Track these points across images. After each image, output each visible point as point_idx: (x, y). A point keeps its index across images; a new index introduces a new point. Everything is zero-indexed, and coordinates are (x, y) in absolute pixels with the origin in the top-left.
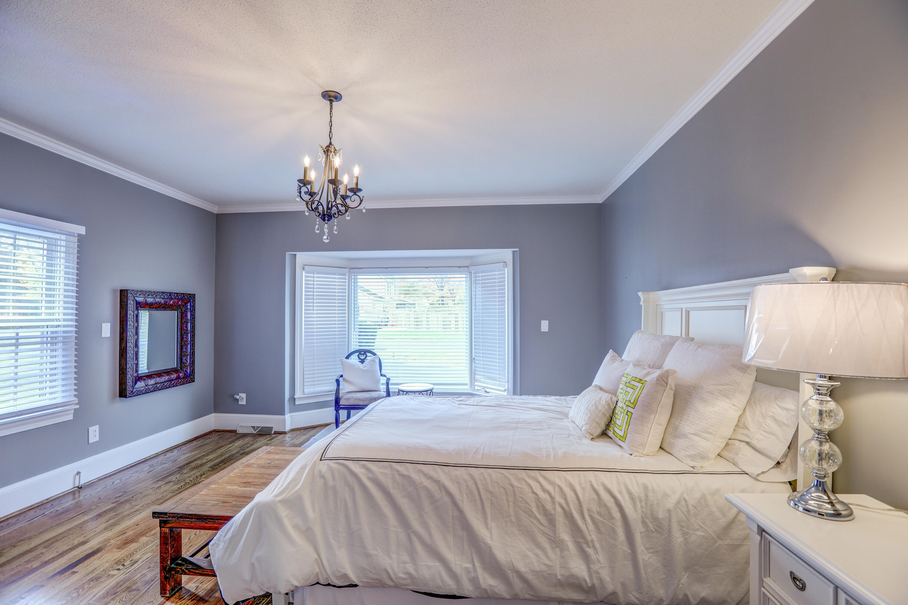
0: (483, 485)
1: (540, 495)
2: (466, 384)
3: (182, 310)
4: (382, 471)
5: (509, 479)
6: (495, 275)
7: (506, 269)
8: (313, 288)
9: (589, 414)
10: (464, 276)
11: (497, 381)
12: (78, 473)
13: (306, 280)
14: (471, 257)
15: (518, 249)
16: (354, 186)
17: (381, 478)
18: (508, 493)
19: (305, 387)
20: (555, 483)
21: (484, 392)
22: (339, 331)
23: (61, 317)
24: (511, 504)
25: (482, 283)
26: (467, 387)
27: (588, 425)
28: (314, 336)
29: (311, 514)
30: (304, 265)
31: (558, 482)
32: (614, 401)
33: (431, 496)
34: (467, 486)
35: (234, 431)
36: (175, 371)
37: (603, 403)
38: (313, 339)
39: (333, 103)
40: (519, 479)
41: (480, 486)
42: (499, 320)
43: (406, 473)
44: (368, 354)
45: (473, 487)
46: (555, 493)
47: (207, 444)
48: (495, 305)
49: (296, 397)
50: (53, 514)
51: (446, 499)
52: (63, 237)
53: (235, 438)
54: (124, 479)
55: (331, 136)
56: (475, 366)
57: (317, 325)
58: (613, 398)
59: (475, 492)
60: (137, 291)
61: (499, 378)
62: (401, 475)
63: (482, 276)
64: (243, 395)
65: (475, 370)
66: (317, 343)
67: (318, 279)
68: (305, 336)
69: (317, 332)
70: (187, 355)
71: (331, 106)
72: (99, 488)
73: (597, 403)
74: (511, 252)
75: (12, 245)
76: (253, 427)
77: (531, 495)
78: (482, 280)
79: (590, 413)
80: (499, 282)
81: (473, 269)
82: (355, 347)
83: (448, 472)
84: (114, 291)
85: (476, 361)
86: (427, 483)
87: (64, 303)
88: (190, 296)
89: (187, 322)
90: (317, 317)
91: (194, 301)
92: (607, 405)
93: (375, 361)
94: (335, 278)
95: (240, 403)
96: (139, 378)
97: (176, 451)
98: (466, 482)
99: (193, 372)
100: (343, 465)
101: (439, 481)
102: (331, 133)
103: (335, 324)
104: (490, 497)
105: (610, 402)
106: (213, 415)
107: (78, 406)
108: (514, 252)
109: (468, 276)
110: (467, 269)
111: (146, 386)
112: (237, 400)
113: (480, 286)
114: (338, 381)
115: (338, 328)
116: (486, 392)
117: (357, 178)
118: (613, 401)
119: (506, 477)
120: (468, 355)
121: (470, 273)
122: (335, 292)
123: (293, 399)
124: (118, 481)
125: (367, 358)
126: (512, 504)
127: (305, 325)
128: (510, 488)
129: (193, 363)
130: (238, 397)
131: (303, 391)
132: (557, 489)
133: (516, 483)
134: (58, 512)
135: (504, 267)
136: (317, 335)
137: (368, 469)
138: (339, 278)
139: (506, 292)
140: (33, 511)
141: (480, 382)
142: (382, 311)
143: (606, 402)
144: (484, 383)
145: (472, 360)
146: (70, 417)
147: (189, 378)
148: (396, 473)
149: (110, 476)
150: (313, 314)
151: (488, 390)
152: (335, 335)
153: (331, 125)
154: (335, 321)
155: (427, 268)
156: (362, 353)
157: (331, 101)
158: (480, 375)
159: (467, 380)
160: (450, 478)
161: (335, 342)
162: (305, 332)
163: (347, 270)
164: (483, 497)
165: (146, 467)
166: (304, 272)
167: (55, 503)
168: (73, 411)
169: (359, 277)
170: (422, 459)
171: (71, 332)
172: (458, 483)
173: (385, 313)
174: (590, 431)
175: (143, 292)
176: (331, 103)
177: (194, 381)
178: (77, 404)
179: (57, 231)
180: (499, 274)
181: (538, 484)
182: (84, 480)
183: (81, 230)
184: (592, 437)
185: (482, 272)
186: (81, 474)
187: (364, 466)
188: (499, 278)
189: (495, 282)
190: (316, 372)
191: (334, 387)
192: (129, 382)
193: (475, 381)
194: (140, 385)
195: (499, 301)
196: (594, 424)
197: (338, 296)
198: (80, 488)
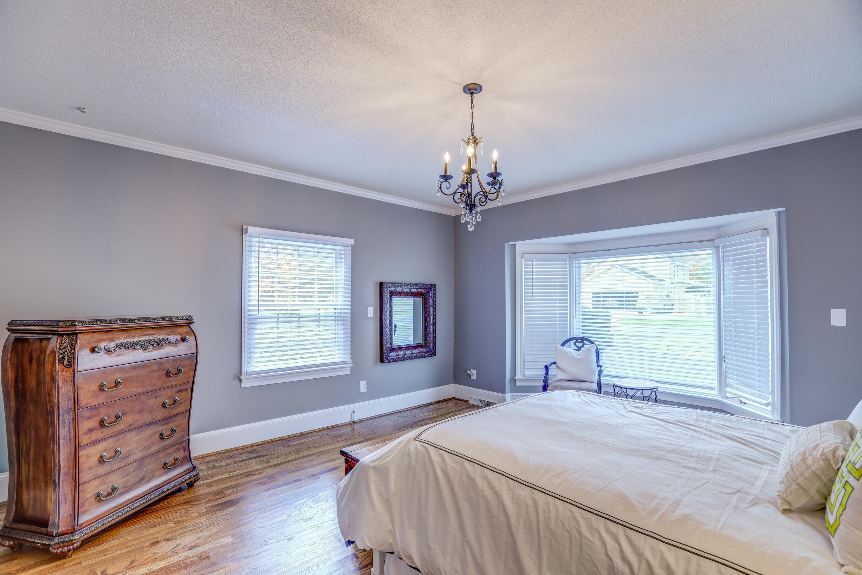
0: (545, 518)
1: (616, 562)
2: (713, 389)
3: (425, 297)
4: (454, 465)
5: (578, 523)
6: (752, 247)
7: (768, 238)
8: (533, 275)
9: (789, 468)
10: (710, 252)
11: (755, 389)
12: (353, 412)
13: (525, 268)
14: (717, 228)
15: (783, 209)
16: (493, 171)
17: (451, 472)
18: (573, 542)
19: (525, 370)
20: (642, 555)
21: (739, 402)
22: (559, 317)
23: (343, 303)
24: (574, 557)
25: (733, 260)
26: (715, 392)
27: (783, 486)
28: (534, 321)
29: (392, 487)
30: (523, 254)
31: (648, 555)
32: (839, 457)
33: (489, 510)
34: (527, 513)
35: (467, 401)
36: (421, 346)
37: (816, 455)
38: (534, 325)
39: (474, 95)
40: (592, 529)
41: (541, 518)
42: (758, 308)
43: (472, 475)
44: (585, 342)
45: (533, 516)
46: (639, 571)
47: (442, 408)
48: (753, 288)
49: (516, 378)
50: (333, 436)
51: (503, 518)
52: (343, 248)
53: (466, 407)
54: (379, 422)
55: (473, 128)
56: (726, 366)
57: (537, 310)
58: (839, 450)
59: (534, 523)
60: (390, 283)
61: (759, 386)
62: (468, 476)
63: (733, 251)
64: (474, 371)
65: (726, 371)
66: (537, 328)
67: (537, 266)
68: (526, 321)
69: (537, 318)
70: (430, 334)
71: (472, 99)
72: (363, 425)
73: (807, 453)
74: (774, 213)
75: (317, 256)
76: (481, 400)
77: (603, 557)
78: (733, 255)
79: (791, 465)
80: (757, 257)
81: (719, 242)
82: (576, 334)
83: (512, 487)
84: (376, 283)
85: (727, 361)
86: (488, 492)
87: (344, 293)
88: (431, 286)
89: (429, 307)
90: (537, 303)
91: (435, 290)
92: (823, 460)
93: (591, 350)
94: (555, 264)
95: (472, 378)
96: (392, 350)
97: (419, 409)
98: (527, 506)
99: (434, 348)
100: (426, 449)
101: (500, 495)
102: (473, 125)
103: (556, 310)
104: (550, 537)
105: (831, 457)
106: (453, 385)
107: (352, 365)
108: (779, 213)
109: (714, 251)
110: (711, 242)
111: (397, 355)
112: (469, 375)
113: (730, 264)
114: (547, 368)
115: (559, 314)
116: (741, 402)
117: (496, 162)
118: (837, 456)
119: (575, 518)
120: (716, 351)
121: (717, 248)
122: (556, 278)
123: (513, 380)
124: (375, 423)
125: (585, 346)
126: (576, 558)
127: (525, 311)
128: (577, 535)
129: (434, 340)
130: (469, 372)
131: (524, 373)
132: (644, 566)
133: (586, 532)
134: (336, 435)
135: (762, 235)
136: (537, 321)
137: (443, 460)
138: (559, 264)
139: (769, 270)
140: (326, 431)
141: (733, 388)
142: (665, 297)
143: (822, 455)
144: (737, 389)
145: (721, 358)
146: (348, 372)
147: (432, 353)
148: (464, 471)
149: (373, 418)
150: (533, 300)
151: (744, 400)
152: (556, 321)
153: (473, 117)
154: (556, 307)
155: (657, 246)
156: (580, 341)
157: (472, 94)
158: (733, 379)
159: (715, 383)
160: (513, 496)
161: (556, 328)
162: (525, 318)
163: (567, 255)
164: (542, 534)
165: (395, 417)
166: (523, 260)
167: (338, 429)
168: (350, 368)
169: (582, 261)
170: (493, 464)
171: (348, 313)
172: (518, 505)
173: (668, 298)
174: (784, 496)
175: (394, 284)
176: (472, 96)
177: (435, 355)
178: (351, 364)
179: (339, 244)
180: (757, 246)
181: (617, 546)
182: (357, 418)
183: (351, 241)
184: (787, 507)
185: (733, 245)
186: (355, 413)
187: (441, 456)
188: (757, 251)
189: (752, 257)
190: (536, 356)
191: (543, 373)
192: (385, 352)
193: (727, 386)
194: (393, 354)
195: (758, 282)
196: (794, 487)
197: (559, 282)
198: (354, 422)
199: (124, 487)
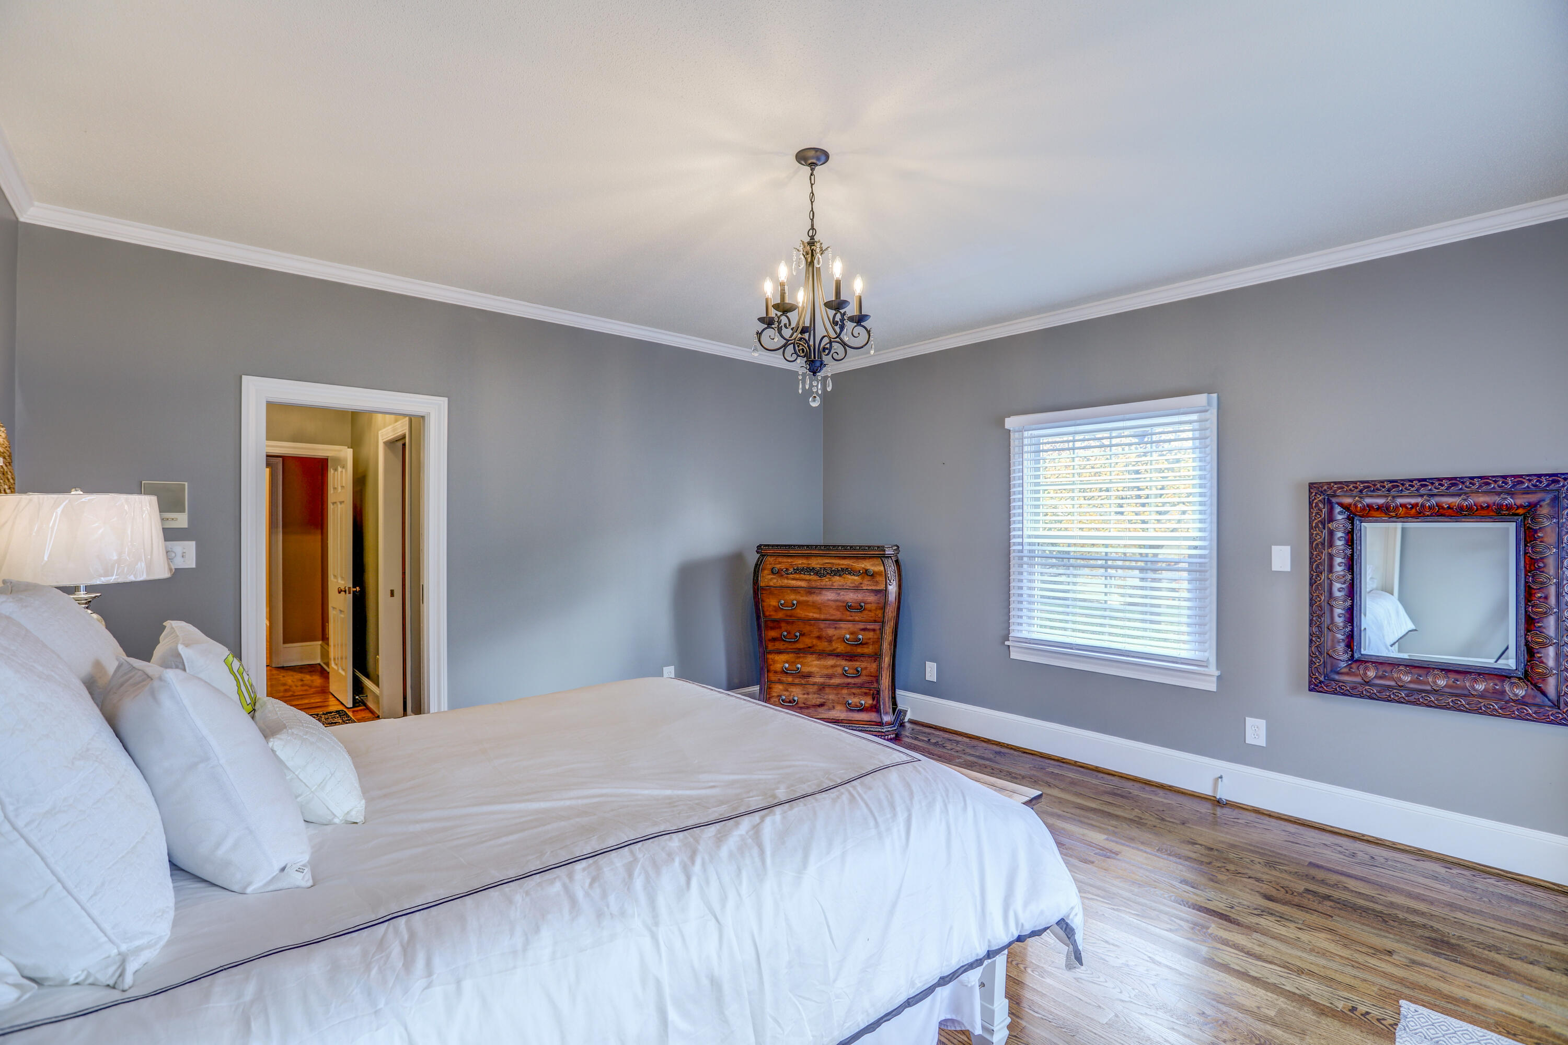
36: (1508, 677)
107: (1219, 674)
157: (813, 166)
178: (1218, 670)
199: (804, 704)
